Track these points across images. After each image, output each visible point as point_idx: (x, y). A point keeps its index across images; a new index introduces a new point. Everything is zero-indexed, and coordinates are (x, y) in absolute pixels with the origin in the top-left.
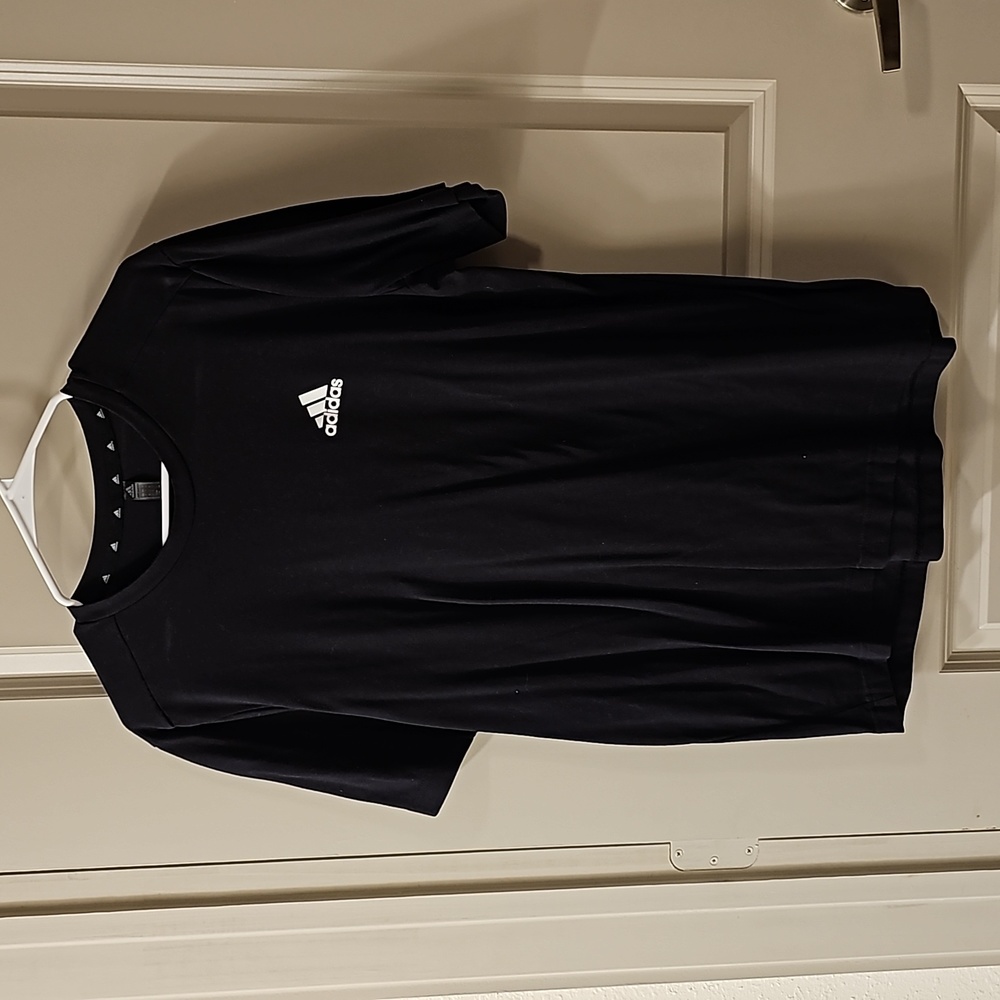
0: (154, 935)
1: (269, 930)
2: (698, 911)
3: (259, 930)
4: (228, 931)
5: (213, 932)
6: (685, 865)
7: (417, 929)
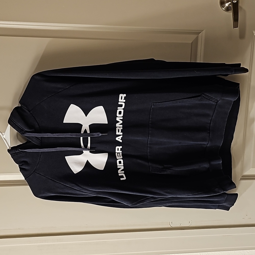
0: (40, 243)
1: (69, 242)
2: (177, 237)
3: (67, 242)
4: (59, 242)
5: (55, 242)
6: (173, 226)
7: (106, 241)
